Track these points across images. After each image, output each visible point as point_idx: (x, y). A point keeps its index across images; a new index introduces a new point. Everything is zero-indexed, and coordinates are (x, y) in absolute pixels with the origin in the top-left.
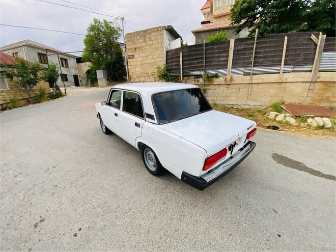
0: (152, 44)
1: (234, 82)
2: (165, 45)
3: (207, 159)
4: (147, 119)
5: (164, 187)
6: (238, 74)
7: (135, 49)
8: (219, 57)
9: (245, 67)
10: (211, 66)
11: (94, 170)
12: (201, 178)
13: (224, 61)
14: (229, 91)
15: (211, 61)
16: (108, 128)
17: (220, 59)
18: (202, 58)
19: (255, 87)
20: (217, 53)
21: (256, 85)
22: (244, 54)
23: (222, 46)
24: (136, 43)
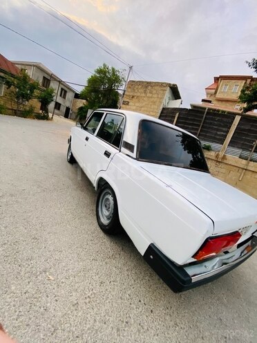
0: (151, 97)
1: (225, 161)
2: (164, 101)
3: (211, 238)
4: (123, 149)
6: (233, 154)
7: (133, 97)
8: (218, 130)
9: (244, 149)
10: (206, 136)
13: (222, 135)
14: (218, 169)
15: (207, 132)
17: (218, 133)
18: (199, 126)
19: (249, 176)
20: (216, 126)
21: (250, 173)
22: (247, 135)
23: (225, 120)
24: (136, 91)
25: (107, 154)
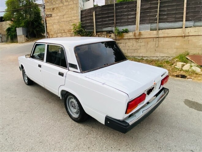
0: (69, 5)
1: (142, 37)
2: (80, 5)
3: (130, 102)
4: (70, 68)
5: (87, 132)
6: (145, 29)
7: (53, 9)
8: (128, 15)
9: (151, 23)
10: (121, 23)
11: (19, 118)
12: (123, 121)
13: (133, 18)
14: (138, 44)
15: (121, 19)
16: (31, 79)
17: (129, 17)
18: (113, 16)
19: (162, 41)
20: (126, 12)
21: (162, 38)
22: (150, 12)
23: (130, 5)
24: (54, 4)
25: (61, 74)
